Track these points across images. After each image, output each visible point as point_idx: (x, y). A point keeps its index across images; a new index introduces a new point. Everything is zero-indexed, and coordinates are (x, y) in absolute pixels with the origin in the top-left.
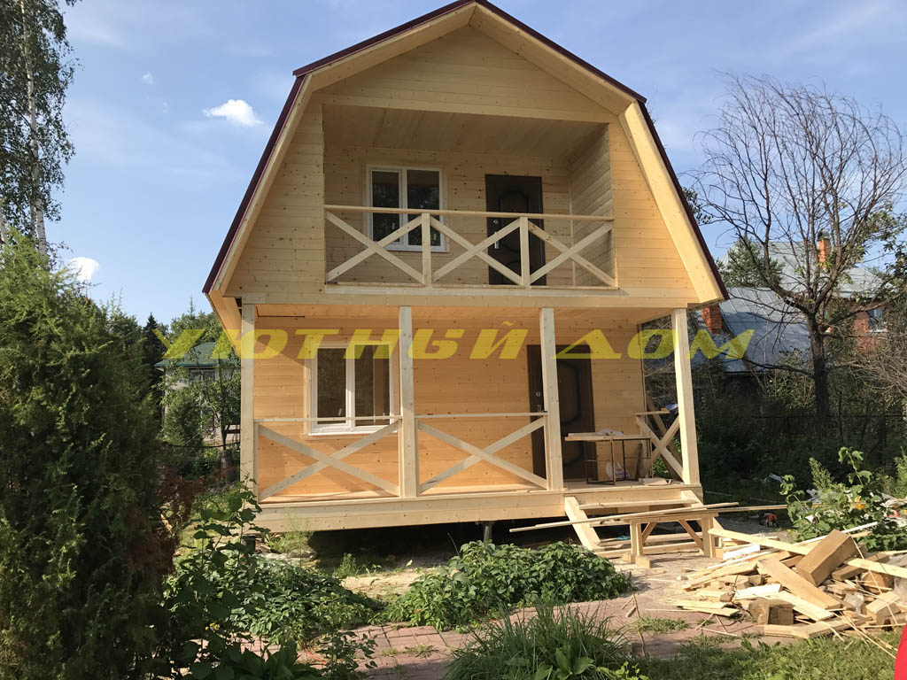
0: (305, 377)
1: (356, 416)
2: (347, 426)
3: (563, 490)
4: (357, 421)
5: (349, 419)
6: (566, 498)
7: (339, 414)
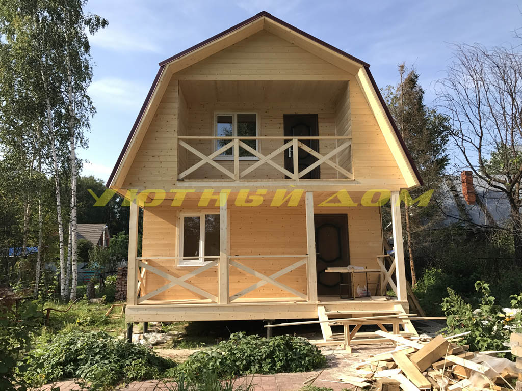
0: (177, 233)
1: (205, 255)
2: (200, 262)
3: (317, 302)
4: (205, 259)
5: (201, 257)
6: (319, 307)
7: (196, 254)
